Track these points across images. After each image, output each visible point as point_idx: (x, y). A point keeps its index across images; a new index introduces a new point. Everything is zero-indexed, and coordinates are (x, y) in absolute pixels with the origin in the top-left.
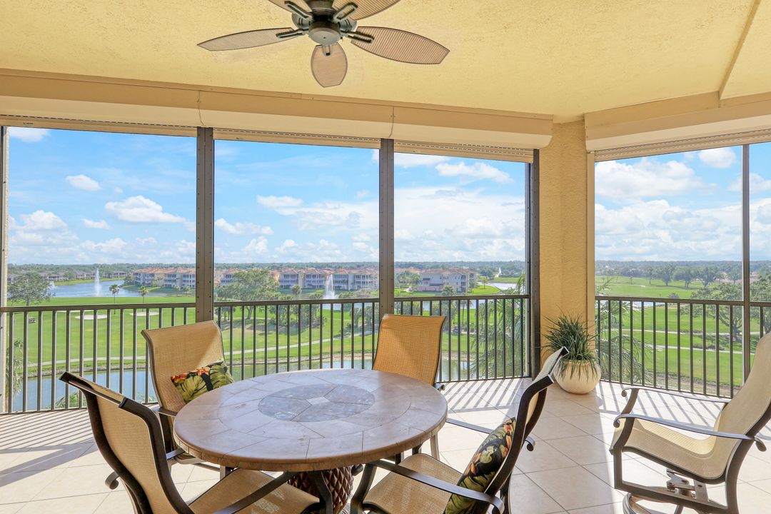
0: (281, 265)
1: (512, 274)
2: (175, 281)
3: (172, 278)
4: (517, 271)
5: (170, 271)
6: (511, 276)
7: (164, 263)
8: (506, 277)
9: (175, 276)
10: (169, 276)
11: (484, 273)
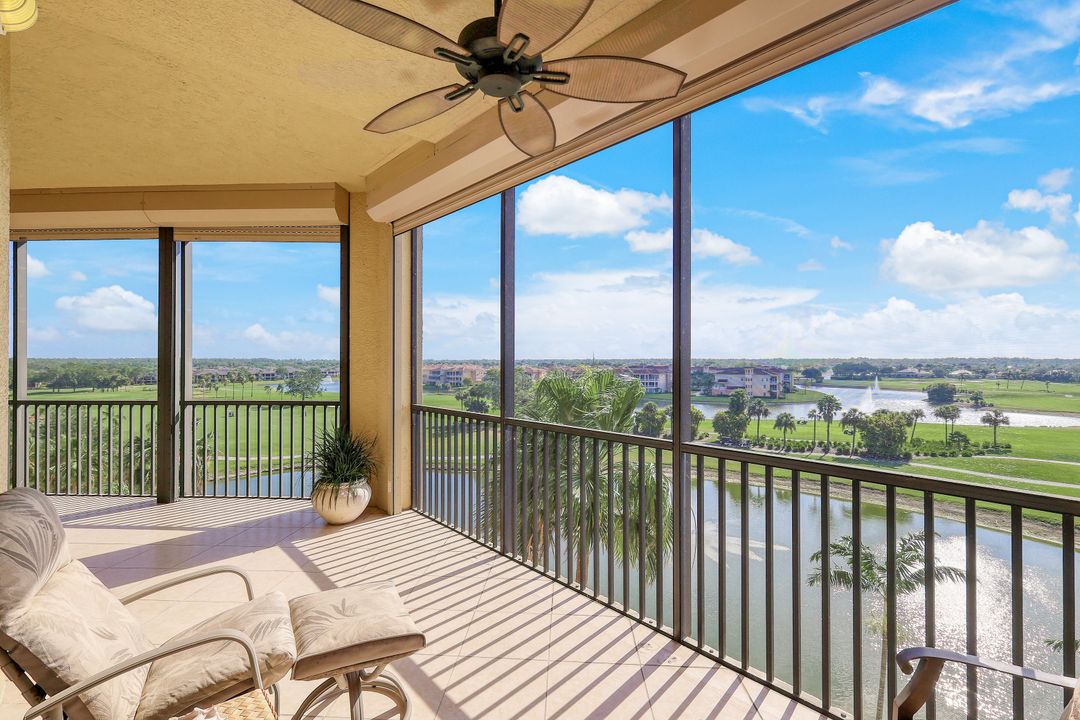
0: (553, 361)
1: (851, 375)
2: (439, 378)
3: (436, 375)
5: (436, 367)
7: (435, 359)
8: (839, 379)
9: (439, 373)
10: (434, 372)
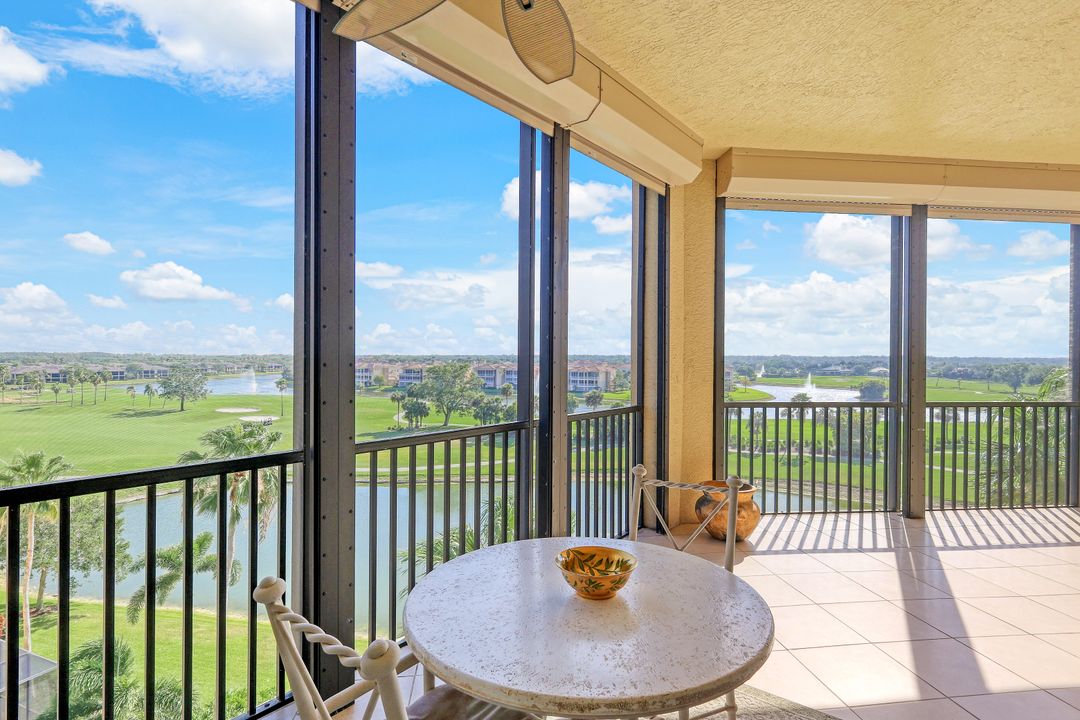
1: (781, 373)
4: (788, 368)
6: (779, 376)
8: (771, 377)
11: (742, 372)
